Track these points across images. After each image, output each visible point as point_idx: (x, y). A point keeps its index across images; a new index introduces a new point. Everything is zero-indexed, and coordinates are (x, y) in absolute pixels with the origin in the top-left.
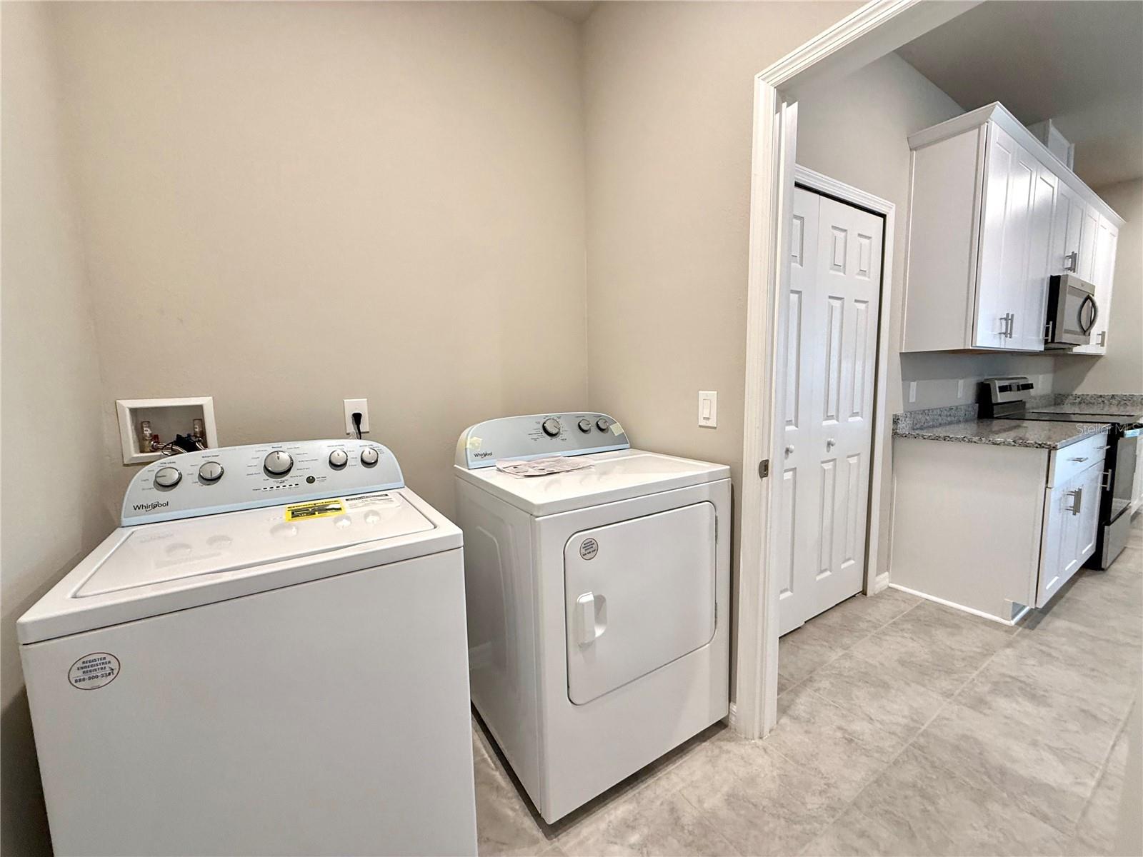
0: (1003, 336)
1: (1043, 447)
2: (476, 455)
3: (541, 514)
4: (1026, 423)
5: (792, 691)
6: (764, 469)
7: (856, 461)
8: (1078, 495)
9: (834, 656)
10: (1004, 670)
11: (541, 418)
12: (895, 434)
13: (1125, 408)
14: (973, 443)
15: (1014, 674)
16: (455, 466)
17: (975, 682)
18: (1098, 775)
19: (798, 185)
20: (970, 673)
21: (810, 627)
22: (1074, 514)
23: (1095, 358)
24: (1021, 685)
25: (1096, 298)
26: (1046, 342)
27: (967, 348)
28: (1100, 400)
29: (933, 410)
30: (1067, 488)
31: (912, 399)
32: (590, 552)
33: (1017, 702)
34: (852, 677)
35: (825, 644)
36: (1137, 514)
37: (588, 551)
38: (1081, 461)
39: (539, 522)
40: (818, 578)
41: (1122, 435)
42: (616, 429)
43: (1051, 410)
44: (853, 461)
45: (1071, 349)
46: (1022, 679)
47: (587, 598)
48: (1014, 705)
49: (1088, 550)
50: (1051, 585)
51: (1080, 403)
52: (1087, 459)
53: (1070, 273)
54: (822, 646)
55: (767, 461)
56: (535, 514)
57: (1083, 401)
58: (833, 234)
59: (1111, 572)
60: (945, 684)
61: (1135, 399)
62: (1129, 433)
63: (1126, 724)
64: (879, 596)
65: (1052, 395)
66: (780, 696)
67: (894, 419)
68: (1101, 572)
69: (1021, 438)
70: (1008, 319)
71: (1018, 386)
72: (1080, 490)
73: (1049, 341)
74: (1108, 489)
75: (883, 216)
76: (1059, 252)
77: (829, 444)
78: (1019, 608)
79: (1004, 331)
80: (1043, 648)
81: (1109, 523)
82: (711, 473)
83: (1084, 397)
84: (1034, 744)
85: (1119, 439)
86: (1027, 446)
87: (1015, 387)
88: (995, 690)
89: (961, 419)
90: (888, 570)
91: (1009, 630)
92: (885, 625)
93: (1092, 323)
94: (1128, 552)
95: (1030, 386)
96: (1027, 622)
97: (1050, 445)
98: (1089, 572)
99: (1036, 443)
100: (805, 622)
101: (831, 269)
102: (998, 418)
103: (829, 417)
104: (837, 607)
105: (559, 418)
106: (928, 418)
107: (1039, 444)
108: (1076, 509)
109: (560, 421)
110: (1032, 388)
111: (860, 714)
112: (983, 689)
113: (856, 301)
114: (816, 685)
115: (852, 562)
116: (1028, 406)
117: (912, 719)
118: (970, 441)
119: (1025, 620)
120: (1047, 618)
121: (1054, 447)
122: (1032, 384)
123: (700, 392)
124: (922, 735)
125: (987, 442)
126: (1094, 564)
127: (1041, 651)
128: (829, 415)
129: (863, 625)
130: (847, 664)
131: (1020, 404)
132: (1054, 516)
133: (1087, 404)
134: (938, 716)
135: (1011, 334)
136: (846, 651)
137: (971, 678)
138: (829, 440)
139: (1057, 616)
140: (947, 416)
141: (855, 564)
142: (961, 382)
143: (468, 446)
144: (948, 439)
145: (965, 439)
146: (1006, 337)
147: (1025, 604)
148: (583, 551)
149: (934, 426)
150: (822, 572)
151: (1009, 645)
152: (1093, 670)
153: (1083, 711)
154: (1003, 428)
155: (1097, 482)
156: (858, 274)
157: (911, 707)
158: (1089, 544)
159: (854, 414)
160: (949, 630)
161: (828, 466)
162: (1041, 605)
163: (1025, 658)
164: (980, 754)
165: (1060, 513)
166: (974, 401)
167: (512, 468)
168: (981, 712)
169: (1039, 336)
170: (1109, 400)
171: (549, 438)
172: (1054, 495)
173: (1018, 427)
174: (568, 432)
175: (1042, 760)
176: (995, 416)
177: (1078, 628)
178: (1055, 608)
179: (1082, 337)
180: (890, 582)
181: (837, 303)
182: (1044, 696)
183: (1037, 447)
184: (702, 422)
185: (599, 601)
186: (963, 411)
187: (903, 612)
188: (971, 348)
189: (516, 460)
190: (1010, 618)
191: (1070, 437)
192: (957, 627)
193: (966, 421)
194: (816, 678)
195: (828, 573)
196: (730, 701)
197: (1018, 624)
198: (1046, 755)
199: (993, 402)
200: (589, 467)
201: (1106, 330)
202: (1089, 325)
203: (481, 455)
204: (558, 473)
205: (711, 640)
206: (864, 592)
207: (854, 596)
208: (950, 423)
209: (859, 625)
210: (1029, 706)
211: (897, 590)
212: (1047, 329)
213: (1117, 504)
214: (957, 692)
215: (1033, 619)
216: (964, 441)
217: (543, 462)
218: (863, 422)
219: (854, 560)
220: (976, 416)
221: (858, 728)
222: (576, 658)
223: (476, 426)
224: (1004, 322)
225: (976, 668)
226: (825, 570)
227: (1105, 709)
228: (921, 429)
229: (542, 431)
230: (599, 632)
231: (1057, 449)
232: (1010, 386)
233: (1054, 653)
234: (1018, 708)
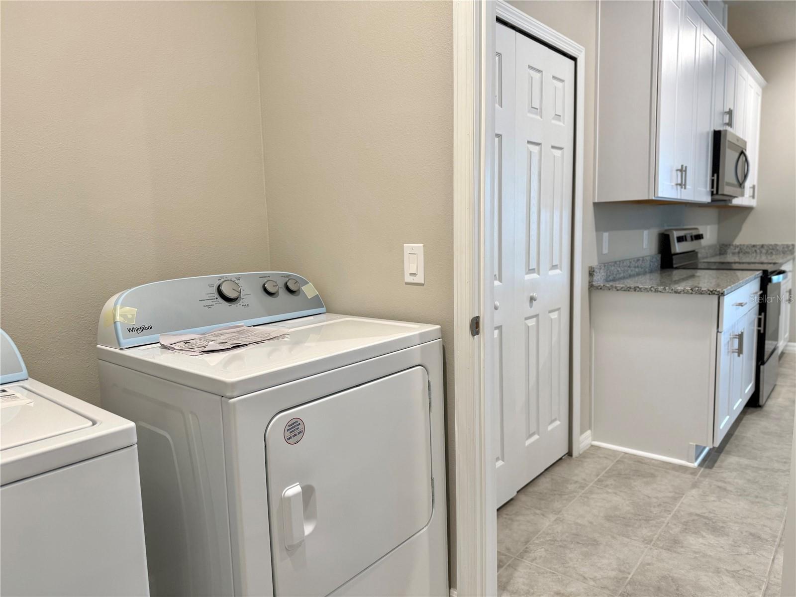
0: (679, 187)
1: (714, 294)
2: (130, 330)
3: (235, 394)
4: (699, 273)
5: (509, 565)
6: (475, 326)
7: (556, 316)
8: (740, 337)
9: (546, 523)
10: (692, 510)
11: (214, 279)
12: (591, 287)
13: (771, 256)
14: (659, 293)
15: (698, 512)
16: (98, 346)
17: (669, 525)
18: (764, 587)
19: (499, 20)
20: (665, 517)
21: (523, 498)
22: (739, 356)
23: (747, 210)
24: (704, 520)
25: (748, 153)
26: (712, 194)
27: (650, 198)
28: (754, 249)
29: (623, 261)
30: (733, 333)
31: (605, 251)
32: (295, 435)
33: (703, 537)
34: (565, 541)
35: (538, 512)
36: (783, 353)
37: (293, 434)
38: (742, 306)
39: (234, 403)
40: (528, 442)
41: (770, 280)
42: (309, 291)
43: (717, 259)
44: (554, 315)
45: (730, 201)
46: (706, 515)
47: (294, 490)
48: (701, 540)
49: (749, 389)
50: (725, 423)
51: (739, 253)
52: (746, 304)
53: (728, 128)
54: (535, 514)
55: (478, 318)
56: (228, 394)
57: (742, 250)
58: (529, 74)
59: (766, 408)
60: (645, 532)
61: (778, 248)
62: (775, 279)
63: (781, 540)
64: (584, 456)
65: (718, 246)
66: (499, 572)
67: (589, 271)
68: (759, 409)
69: (696, 287)
70: (683, 170)
71: (691, 237)
72: (742, 333)
73: (715, 192)
74: (762, 332)
75: (574, 59)
76: (719, 108)
77: (532, 299)
78: (702, 448)
79: (679, 182)
80: (720, 484)
81: (763, 363)
82: (421, 335)
83: (742, 247)
84: (718, 571)
85: (767, 284)
86: (701, 294)
87: (689, 238)
88: (686, 529)
89: (647, 270)
90: (590, 428)
91: (694, 472)
92: (591, 484)
93: (746, 176)
94: (777, 389)
95: (699, 237)
96: (707, 462)
97: (719, 292)
98: (752, 409)
99: (709, 290)
100: (518, 492)
101: (529, 112)
102: (676, 268)
103: (531, 271)
104: (546, 472)
105: (238, 279)
106: (619, 269)
107: (711, 292)
108: (740, 351)
109: (241, 283)
110: (702, 238)
111: (574, 575)
112: (676, 530)
113: (553, 147)
114: (532, 555)
115: (558, 423)
116: (699, 255)
117: (620, 571)
118: (656, 291)
119: (706, 461)
120: (722, 456)
121: (722, 294)
122: (702, 235)
123: (405, 245)
124: (629, 583)
125: (670, 291)
126: (754, 403)
127: (719, 487)
128: (530, 268)
129: (571, 487)
130: (559, 528)
131: (692, 254)
132: (724, 358)
133: (744, 253)
134: (642, 563)
135: (685, 185)
136: (558, 516)
137: (666, 522)
138: (531, 294)
139: (729, 453)
140: (635, 267)
141: (558, 426)
142: (646, 232)
143: (118, 318)
144: (638, 289)
145: (652, 288)
146: (682, 188)
147: (704, 445)
148: (288, 434)
149: (624, 278)
150: (531, 436)
151: (695, 485)
152: (757, 497)
153: (751, 534)
154: (682, 277)
155: (754, 326)
156: (553, 119)
157: (618, 558)
158: (750, 383)
159: (554, 267)
160: (645, 480)
161: (532, 323)
162: (717, 444)
163: (707, 496)
164: (677, 590)
165: (728, 355)
166: (657, 252)
167: (183, 343)
168: (675, 552)
169: (706, 188)
170: (759, 249)
171: (227, 304)
172: (724, 338)
173: (693, 276)
174: (251, 295)
175: (723, 584)
176: (675, 266)
177: (744, 461)
178: (728, 447)
179: (739, 190)
180: (594, 440)
181: (535, 149)
182: (722, 527)
183: (709, 294)
184: (409, 279)
185: (308, 492)
186: (649, 261)
187: (606, 468)
188: (654, 198)
189: (185, 334)
190: (694, 460)
191: (734, 283)
192: (653, 476)
193: (651, 272)
194: (532, 547)
195: (536, 437)
196: (450, 587)
197: (701, 465)
198: (726, 579)
199: (673, 252)
200: (283, 336)
201: (755, 183)
202: (743, 179)
203: (138, 330)
204: (246, 345)
205: (428, 523)
206: (570, 454)
207: (561, 459)
208: (638, 274)
209: (567, 488)
210: (711, 539)
211: (599, 448)
212: (713, 181)
213: (769, 345)
214: (656, 536)
215: (712, 458)
216: (652, 291)
217: (222, 334)
218: (561, 275)
219: (560, 420)
220: (659, 266)
221: (573, 590)
222: (284, 565)
223: (127, 293)
224: (679, 173)
225: (669, 512)
226: (533, 434)
227: (766, 529)
228: (614, 280)
229: (217, 295)
230: (308, 529)
231: (724, 295)
232: (685, 236)
233: (729, 488)
234: (704, 542)
